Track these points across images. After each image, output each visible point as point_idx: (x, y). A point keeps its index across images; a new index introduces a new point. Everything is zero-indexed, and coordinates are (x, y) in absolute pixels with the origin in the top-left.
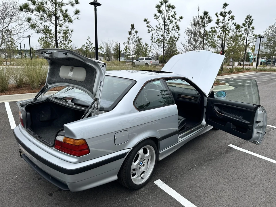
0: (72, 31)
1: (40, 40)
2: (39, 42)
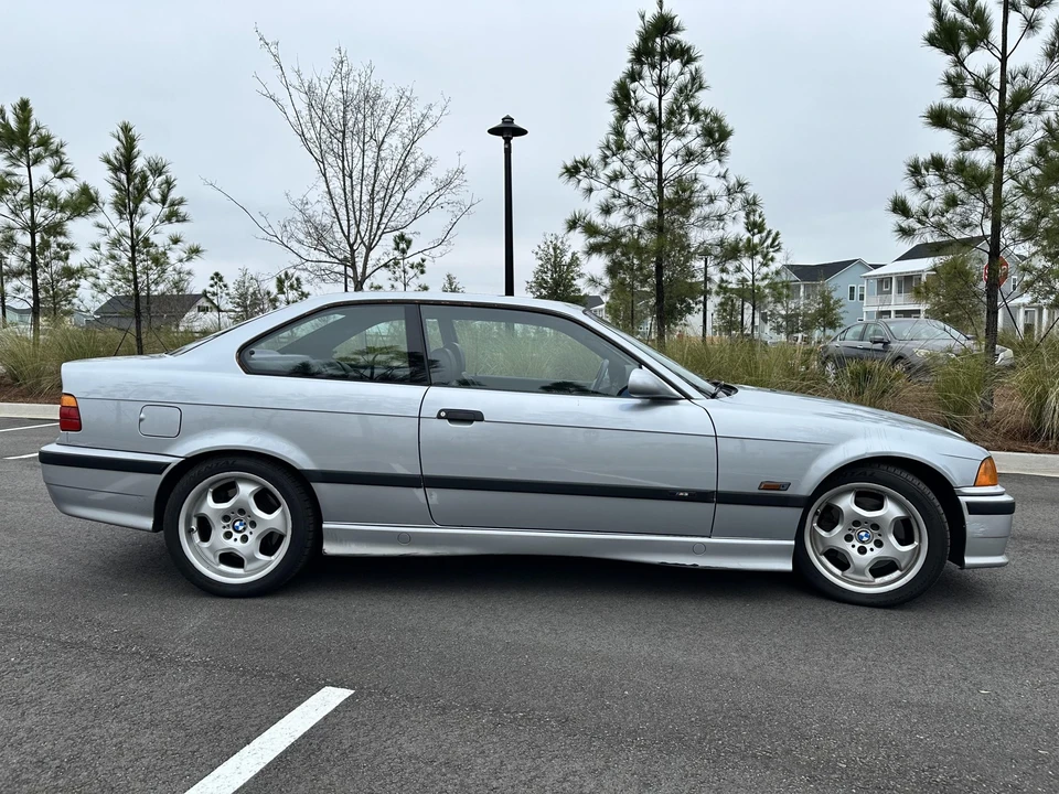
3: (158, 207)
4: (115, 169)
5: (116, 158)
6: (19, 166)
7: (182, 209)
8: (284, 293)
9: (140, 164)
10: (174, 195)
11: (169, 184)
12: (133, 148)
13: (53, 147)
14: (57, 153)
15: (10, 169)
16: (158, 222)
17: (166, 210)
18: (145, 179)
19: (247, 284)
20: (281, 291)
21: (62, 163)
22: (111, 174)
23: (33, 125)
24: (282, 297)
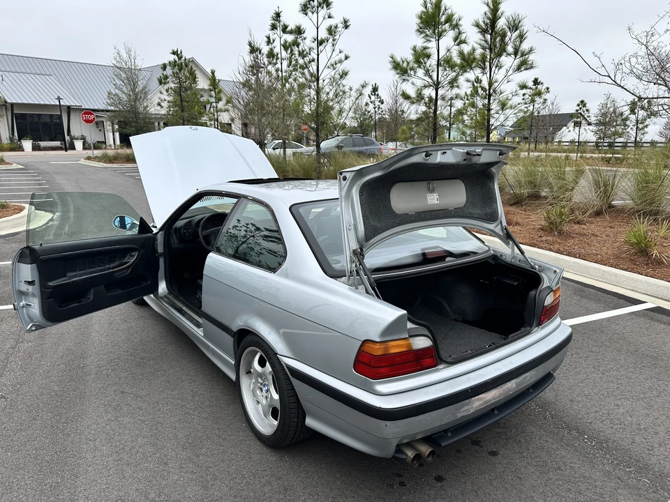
3: (511, 58)
4: (483, 32)
5: (484, 22)
6: (430, 41)
7: (531, 57)
8: (635, 114)
9: (501, 23)
10: (525, 46)
11: (522, 37)
12: (497, 10)
13: (454, 23)
14: (456, 26)
15: (425, 44)
16: (511, 72)
17: (518, 61)
18: (504, 36)
19: (608, 106)
20: (633, 111)
21: (460, 33)
22: (480, 36)
23: (443, 8)
24: (633, 117)
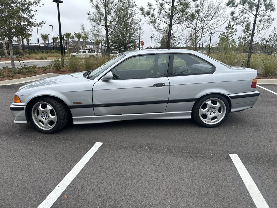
0: (273, 20)
1: (221, 35)
2: (219, 37)
